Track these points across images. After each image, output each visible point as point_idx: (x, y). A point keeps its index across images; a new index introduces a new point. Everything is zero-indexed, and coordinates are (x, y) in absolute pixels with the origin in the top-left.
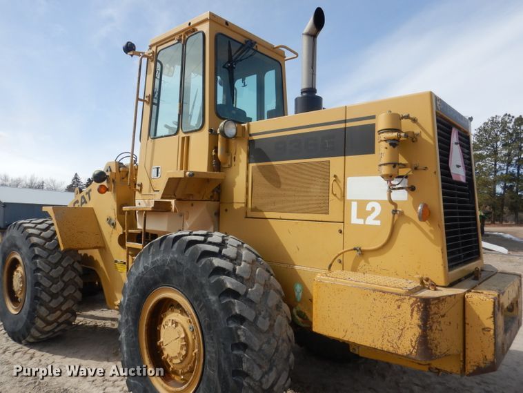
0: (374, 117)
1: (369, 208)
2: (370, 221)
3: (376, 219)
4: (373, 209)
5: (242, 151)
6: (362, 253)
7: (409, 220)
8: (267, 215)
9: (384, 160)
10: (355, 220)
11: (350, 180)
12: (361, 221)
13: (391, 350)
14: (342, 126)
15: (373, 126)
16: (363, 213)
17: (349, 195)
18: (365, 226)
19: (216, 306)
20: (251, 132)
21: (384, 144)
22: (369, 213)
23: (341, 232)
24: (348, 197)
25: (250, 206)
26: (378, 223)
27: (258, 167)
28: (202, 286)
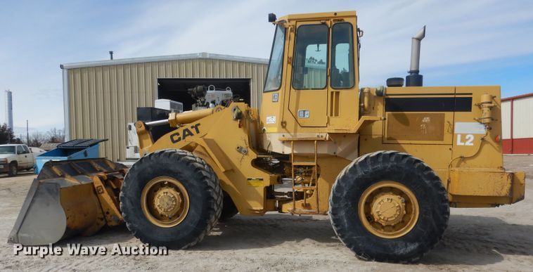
0: (471, 94)
1: (467, 137)
2: (468, 143)
3: (471, 142)
4: (470, 138)
5: (380, 104)
6: (463, 159)
7: (488, 143)
8: (400, 142)
9: (487, 116)
10: (459, 143)
11: (457, 124)
12: (463, 144)
13: (497, 195)
14: (453, 96)
15: (471, 98)
16: (463, 140)
17: (456, 131)
18: (465, 146)
19: (430, 185)
20: (388, 93)
21: (487, 109)
22: (467, 140)
23: (450, 149)
24: (456, 132)
25: (386, 136)
26: (472, 144)
27: (393, 114)
28: (419, 177)
